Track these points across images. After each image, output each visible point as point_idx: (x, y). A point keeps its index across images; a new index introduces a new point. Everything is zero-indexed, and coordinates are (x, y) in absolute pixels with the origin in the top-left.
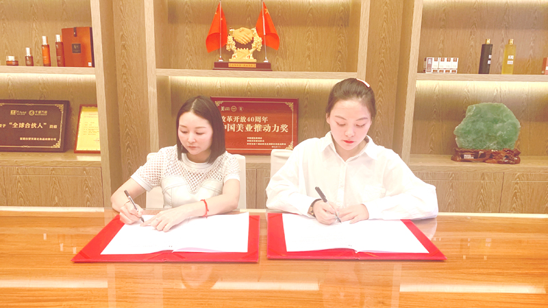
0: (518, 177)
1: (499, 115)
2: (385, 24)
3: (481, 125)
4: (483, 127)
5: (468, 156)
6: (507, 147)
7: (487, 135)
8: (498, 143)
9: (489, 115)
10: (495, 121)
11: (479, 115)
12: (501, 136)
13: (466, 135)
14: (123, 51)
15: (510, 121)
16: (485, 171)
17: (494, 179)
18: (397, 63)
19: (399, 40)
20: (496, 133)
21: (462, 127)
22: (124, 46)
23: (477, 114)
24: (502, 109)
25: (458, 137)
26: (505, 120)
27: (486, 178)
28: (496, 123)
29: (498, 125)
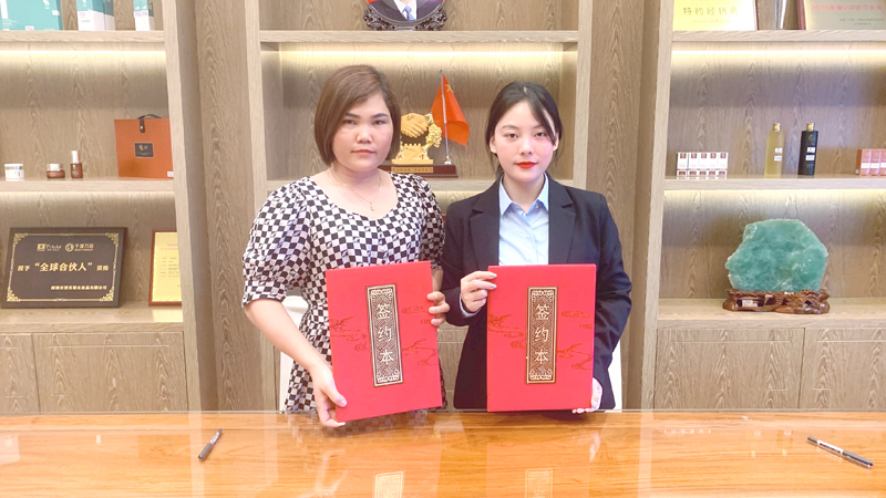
0: (827, 335)
1: (793, 238)
2: (614, 103)
3: (767, 255)
4: (769, 257)
5: (748, 303)
6: (808, 287)
7: (777, 268)
8: (794, 282)
9: (780, 239)
10: (789, 247)
11: (764, 239)
12: (798, 270)
13: (744, 270)
14: (216, 152)
15: (811, 247)
16: (776, 326)
17: (790, 339)
18: (635, 162)
19: (636, 128)
20: (791, 266)
21: (737, 258)
22: (216, 145)
23: (760, 238)
24: (798, 228)
25: (732, 273)
26: (804, 245)
27: (778, 337)
28: (791, 251)
29: (792, 254)
